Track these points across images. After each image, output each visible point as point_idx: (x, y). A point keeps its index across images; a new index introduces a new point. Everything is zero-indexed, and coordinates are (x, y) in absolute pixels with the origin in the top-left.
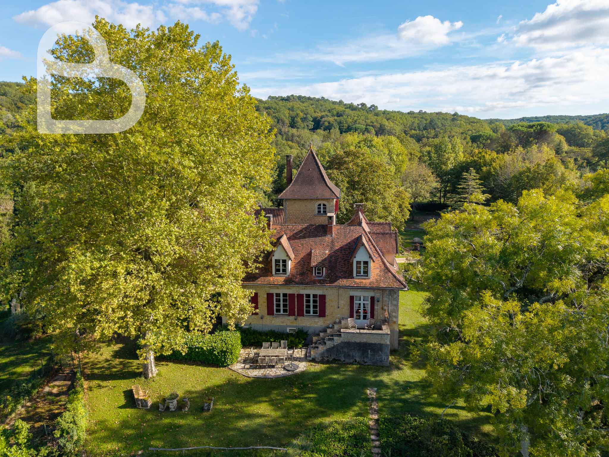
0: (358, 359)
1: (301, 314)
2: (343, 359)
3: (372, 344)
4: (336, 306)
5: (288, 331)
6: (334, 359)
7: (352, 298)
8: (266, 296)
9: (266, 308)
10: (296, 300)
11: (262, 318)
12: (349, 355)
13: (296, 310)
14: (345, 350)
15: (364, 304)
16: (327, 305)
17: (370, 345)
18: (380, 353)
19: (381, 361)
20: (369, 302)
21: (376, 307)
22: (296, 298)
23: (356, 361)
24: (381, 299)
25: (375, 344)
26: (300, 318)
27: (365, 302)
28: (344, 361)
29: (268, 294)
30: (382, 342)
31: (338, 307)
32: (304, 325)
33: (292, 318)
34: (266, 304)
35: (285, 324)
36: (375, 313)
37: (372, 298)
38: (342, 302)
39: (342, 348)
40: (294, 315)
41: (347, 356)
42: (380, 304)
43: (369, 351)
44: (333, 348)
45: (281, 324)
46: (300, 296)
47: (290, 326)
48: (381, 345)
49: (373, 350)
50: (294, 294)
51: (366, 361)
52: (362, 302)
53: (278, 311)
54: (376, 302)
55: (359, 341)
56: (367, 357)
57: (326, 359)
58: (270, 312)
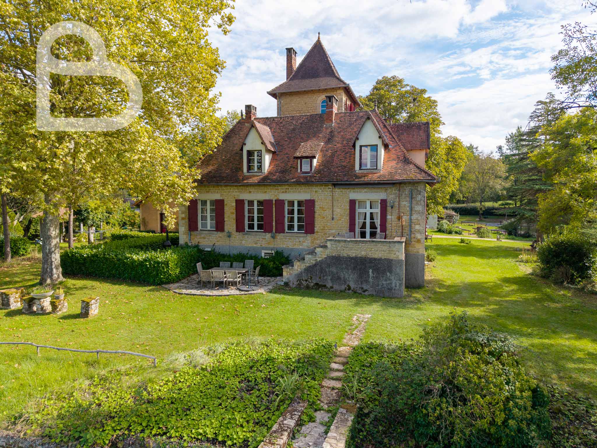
0: (352, 285)
1: (280, 230)
2: (329, 284)
3: (375, 259)
4: (330, 217)
5: (263, 255)
6: (317, 284)
7: (353, 203)
8: (234, 204)
9: (235, 221)
10: (274, 209)
11: (229, 236)
12: (339, 278)
13: (274, 224)
14: (334, 270)
15: (371, 214)
16: (316, 215)
17: (372, 261)
18: (388, 274)
19: (390, 289)
20: (377, 210)
21: (389, 217)
22: (274, 206)
23: (349, 289)
24: (396, 204)
25: (380, 259)
26: (280, 236)
27: (372, 211)
28: (332, 287)
29: (237, 201)
30: (392, 257)
31: (333, 219)
32: (284, 246)
33: (268, 235)
34: (234, 216)
35: (258, 245)
36: (388, 226)
37: (384, 203)
38: (339, 210)
39: (329, 266)
40: (270, 231)
41: (337, 279)
42: (395, 211)
43: (371, 271)
44: (315, 265)
45: (255, 245)
46: (280, 203)
47: (266, 249)
48: (389, 262)
49: (376, 270)
50: (272, 200)
51: (365, 287)
52: (368, 211)
53: (251, 227)
54: (389, 209)
55: (354, 255)
56: (367, 281)
57: (304, 283)
58: (240, 228)
